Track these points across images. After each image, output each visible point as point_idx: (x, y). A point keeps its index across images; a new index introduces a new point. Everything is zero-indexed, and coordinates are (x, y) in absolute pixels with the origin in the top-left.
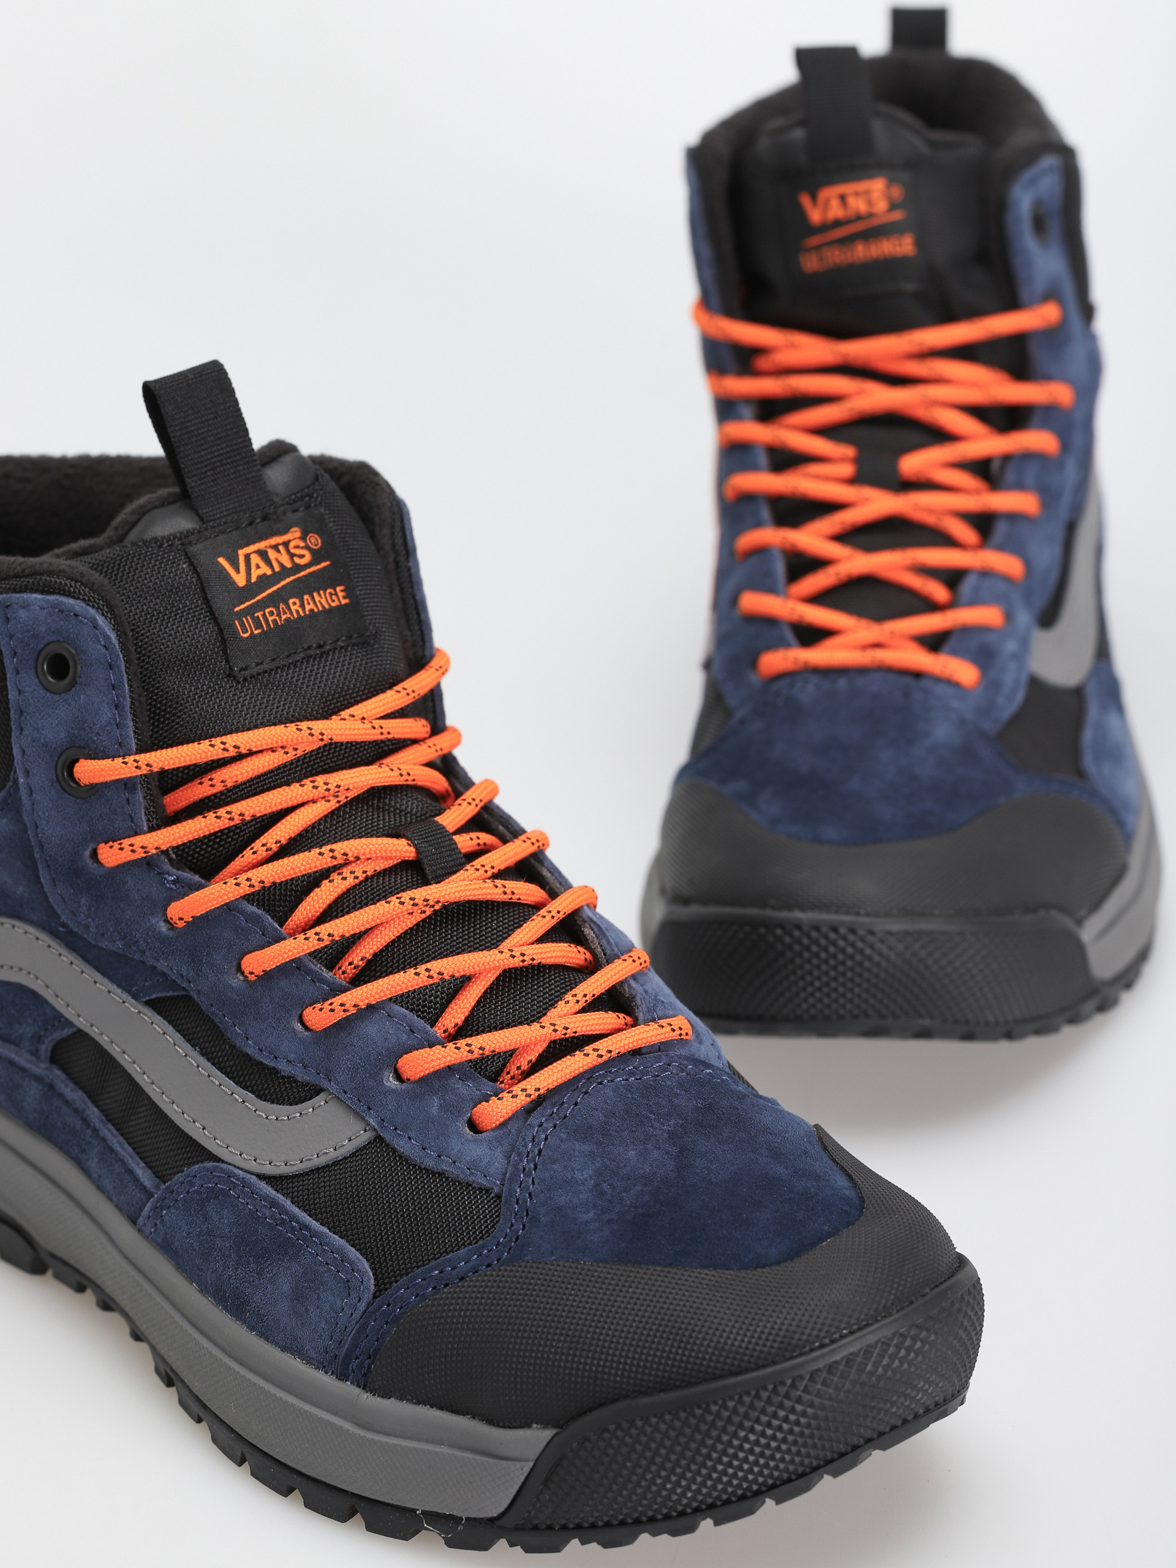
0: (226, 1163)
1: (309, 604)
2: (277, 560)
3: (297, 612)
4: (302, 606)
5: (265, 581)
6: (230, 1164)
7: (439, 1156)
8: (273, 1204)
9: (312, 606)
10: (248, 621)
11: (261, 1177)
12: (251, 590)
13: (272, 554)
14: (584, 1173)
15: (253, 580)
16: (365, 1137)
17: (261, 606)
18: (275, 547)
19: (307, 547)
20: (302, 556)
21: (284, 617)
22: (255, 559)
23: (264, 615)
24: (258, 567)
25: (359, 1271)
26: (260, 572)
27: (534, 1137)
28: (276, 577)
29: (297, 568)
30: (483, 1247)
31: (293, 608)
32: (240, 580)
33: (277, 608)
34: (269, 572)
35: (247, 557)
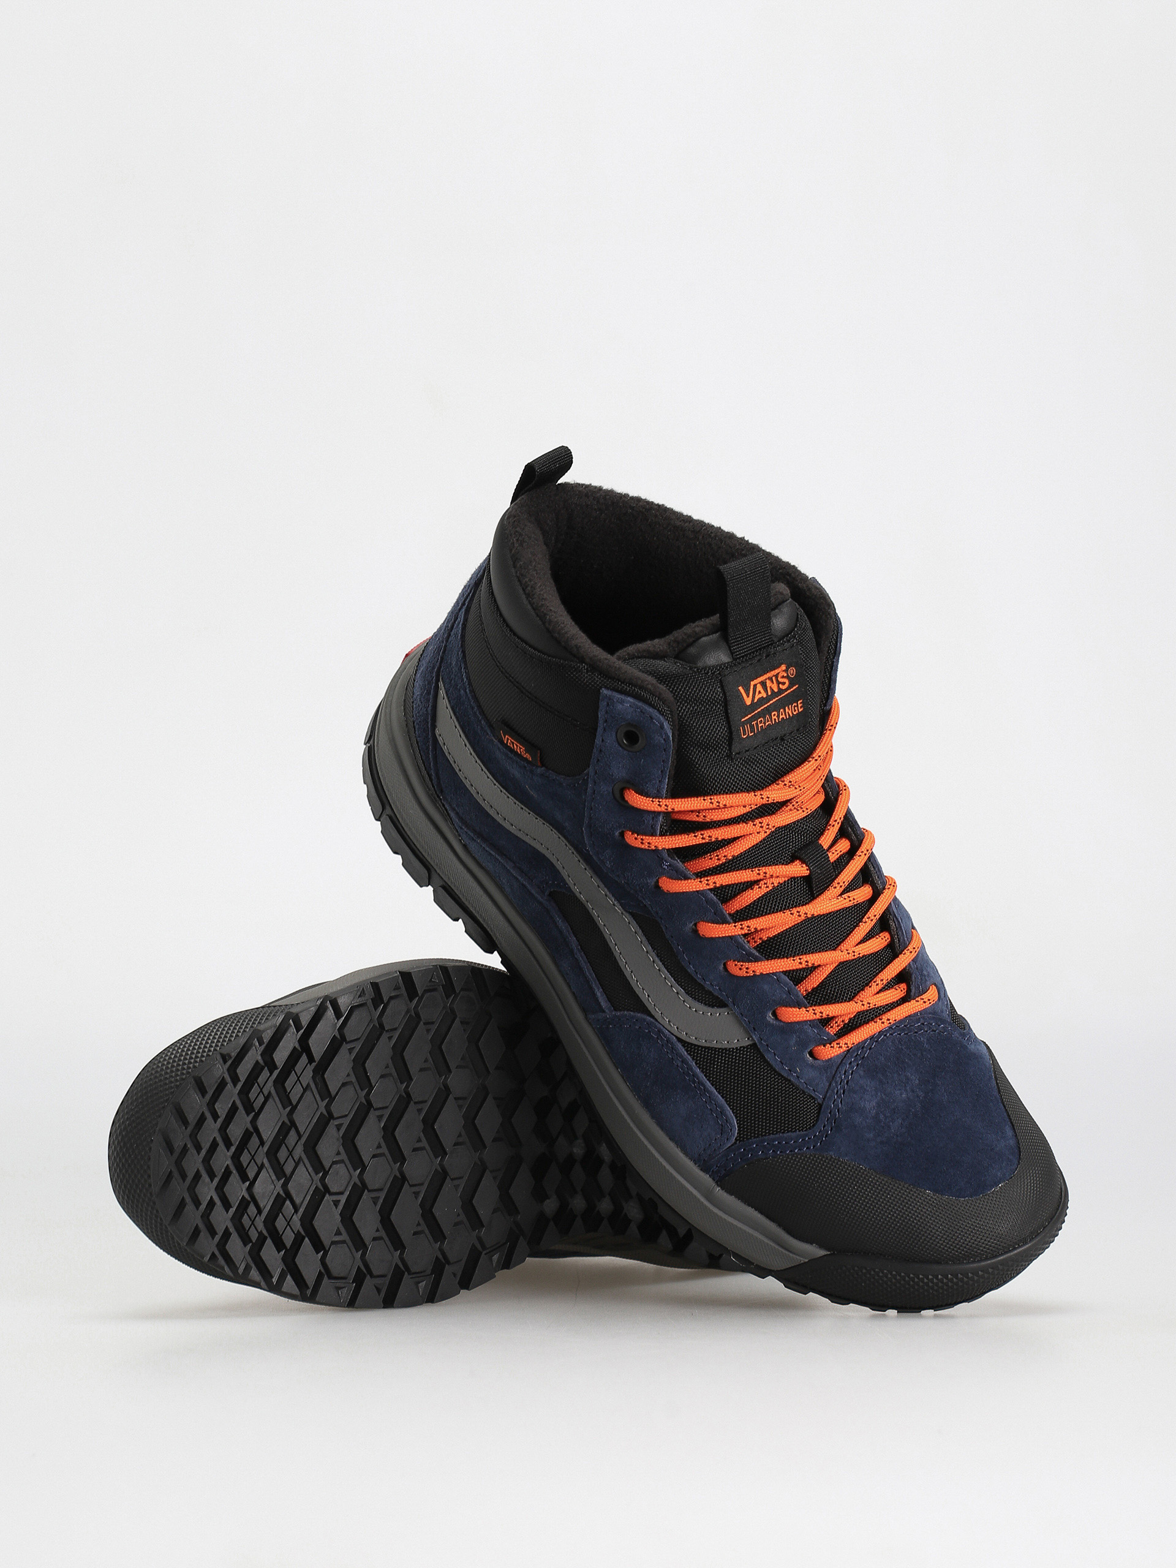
0: (659, 1023)
1: (782, 714)
2: (770, 687)
3: (775, 719)
4: (778, 716)
5: (762, 701)
6: (661, 1024)
7: (790, 1071)
8: (684, 1061)
9: (784, 716)
10: (747, 727)
11: (679, 1040)
12: (754, 706)
13: (769, 683)
14: (870, 1104)
15: (756, 701)
16: (746, 1042)
17: (755, 718)
18: (771, 679)
19: (787, 677)
20: (784, 683)
21: (767, 724)
22: (759, 688)
23: (757, 724)
24: (760, 692)
25: (730, 1124)
26: (760, 696)
27: (845, 1071)
28: (768, 699)
29: (781, 691)
30: (806, 1135)
31: (773, 718)
32: (748, 702)
33: (764, 718)
34: (765, 696)
35: (755, 686)
